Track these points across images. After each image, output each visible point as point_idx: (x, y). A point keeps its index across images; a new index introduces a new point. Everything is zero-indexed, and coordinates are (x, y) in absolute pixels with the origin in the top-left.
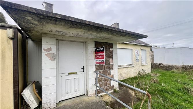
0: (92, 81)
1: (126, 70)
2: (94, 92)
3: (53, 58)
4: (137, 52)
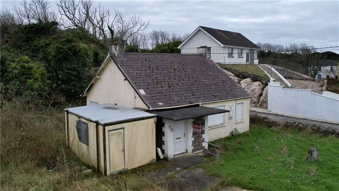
0: (190, 143)
1: (217, 130)
2: (191, 150)
3: (172, 130)
4: (231, 108)
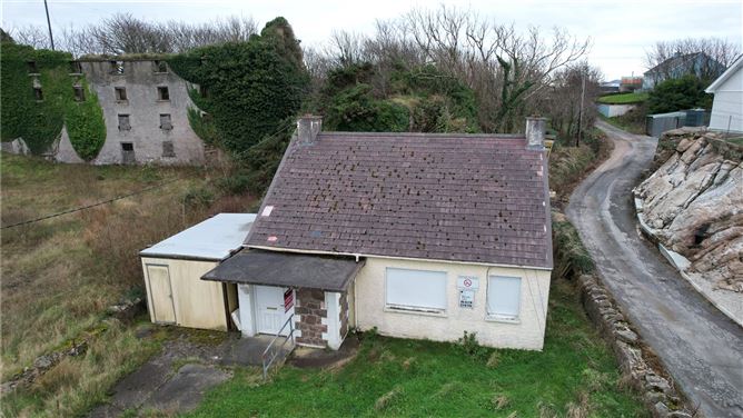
1: (417, 320)
4: (468, 283)
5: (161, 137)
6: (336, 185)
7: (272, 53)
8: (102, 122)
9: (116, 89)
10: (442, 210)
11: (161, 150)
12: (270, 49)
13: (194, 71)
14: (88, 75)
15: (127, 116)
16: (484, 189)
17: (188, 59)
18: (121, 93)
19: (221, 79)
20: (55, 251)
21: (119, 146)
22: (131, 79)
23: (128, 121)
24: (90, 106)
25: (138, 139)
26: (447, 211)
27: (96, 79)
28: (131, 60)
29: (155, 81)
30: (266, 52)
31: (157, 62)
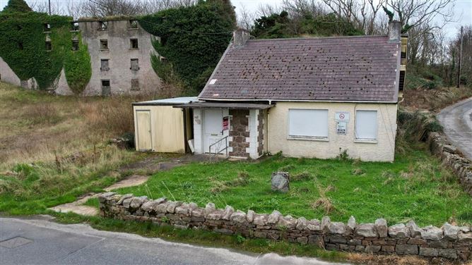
3: (199, 122)
4: (342, 117)
5: (130, 75)
6: (257, 67)
7: (214, 13)
8: (89, 64)
9: (102, 41)
10: (327, 76)
11: (130, 86)
12: (212, 10)
13: (157, 26)
14: (83, 31)
15: (107, 60)
16: (356, 64)
17: (154, 18)
18: (104, 43)
19: (177, 31)
20: (68, 126)
21: (100, 83)
22: (112, 34)
23: (107, 64)
24: (82, 53)
25: (114, 77)
26: (330, 77)
27: (88, 34)
28: (112, 20)
29: (129, 34)
30: (210, 12)
31: (131, 21)
